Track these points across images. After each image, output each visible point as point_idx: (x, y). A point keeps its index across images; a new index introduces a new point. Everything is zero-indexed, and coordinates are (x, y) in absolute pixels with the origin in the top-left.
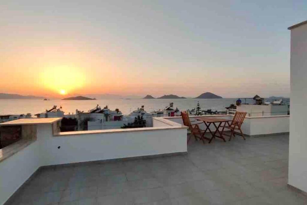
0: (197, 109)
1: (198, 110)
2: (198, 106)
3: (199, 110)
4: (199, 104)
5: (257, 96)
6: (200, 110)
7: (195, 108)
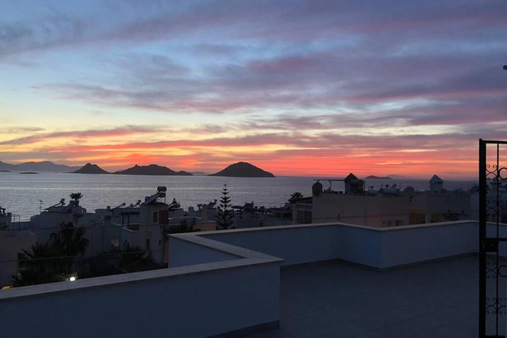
0: (221, 201)
1: (224, 204)
2: (224, 196)
3: (226, 206)
4: (227, 191)
5: (351, 176)
6: (228, 204)
7: (216, 200)
